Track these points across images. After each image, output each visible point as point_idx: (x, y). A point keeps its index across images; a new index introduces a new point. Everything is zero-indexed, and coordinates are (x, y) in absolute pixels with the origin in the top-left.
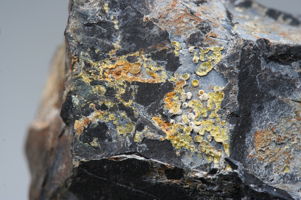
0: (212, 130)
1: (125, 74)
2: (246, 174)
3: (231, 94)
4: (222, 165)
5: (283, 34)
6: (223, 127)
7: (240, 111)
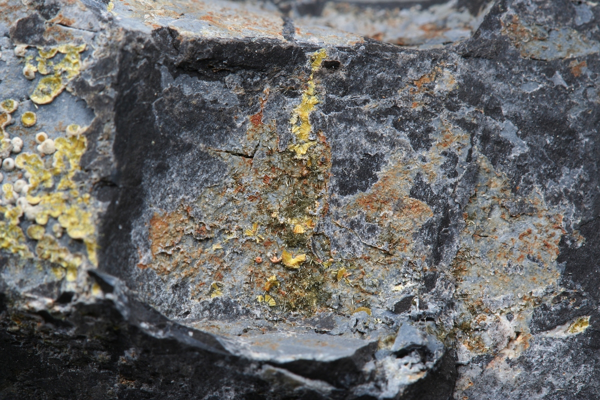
0: (62, 214)
2: (132, 302)
3: (101, 140)
4: (83, 284)
5: (210, 18)
6: (85, 208)
7: (119, 175)
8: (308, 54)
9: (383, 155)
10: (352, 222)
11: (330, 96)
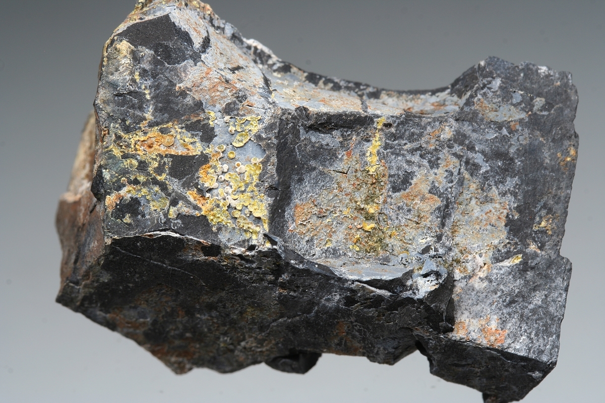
0: (250, 204)
1: (158, 147)
2: (286, 250)
3: (270, 165)
4: (261, 240)
5: (323, 100)
6: (262, 201)
7: (279, 183)
8: (375, 120)
9: (414, 172)
10: (399, 207)
11: (387, 141)
